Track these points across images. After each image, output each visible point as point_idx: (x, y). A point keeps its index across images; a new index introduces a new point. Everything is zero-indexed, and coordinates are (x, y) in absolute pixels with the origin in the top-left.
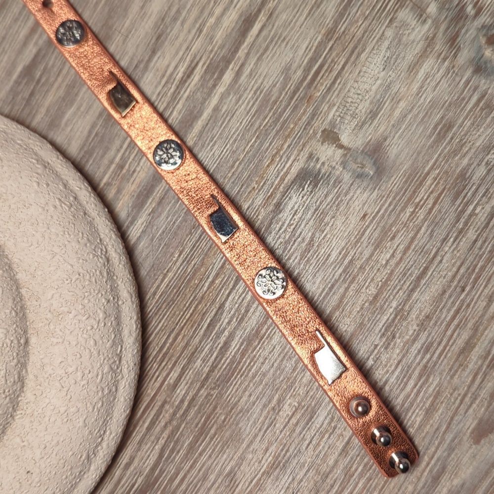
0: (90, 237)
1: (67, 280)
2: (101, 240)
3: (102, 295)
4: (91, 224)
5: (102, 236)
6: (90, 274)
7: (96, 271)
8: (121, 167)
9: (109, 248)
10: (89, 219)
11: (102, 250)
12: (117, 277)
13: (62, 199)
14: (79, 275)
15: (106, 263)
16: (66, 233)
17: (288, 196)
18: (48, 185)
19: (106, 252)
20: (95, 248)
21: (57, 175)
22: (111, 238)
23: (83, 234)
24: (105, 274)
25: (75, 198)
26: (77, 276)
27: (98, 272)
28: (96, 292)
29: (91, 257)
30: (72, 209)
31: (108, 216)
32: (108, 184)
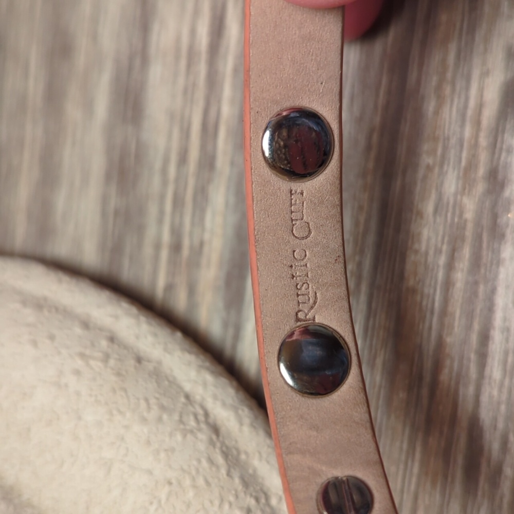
0: (165, 401)
1: (151, 503)
2: (187, 397)
3: (230, 504)
4: (158, 375)
5: (188, 387)
6: (189, 473)
7: (199, 461)
8: (176, 247)
9: (210, 404)
10: (151, 367)
11: (196, 416)
12: (246, 453)
13: (88, 352)
14: (170, 483)
15: (214, 437)
16: (115, 412)
17: (501, 149)
18: (52, 338)
19: (207, 414)
20: (181, 416)
21: (65, 313)
22: (205, 385)
23: (147, 400)
24: (220, 460)
25: (112, 339)
26: (167, 489)
27: (205, 463)
28: (217, 502)
29: (179, 437)
30: (112, 362)
31: (187, 344)
32: (169, 287)
